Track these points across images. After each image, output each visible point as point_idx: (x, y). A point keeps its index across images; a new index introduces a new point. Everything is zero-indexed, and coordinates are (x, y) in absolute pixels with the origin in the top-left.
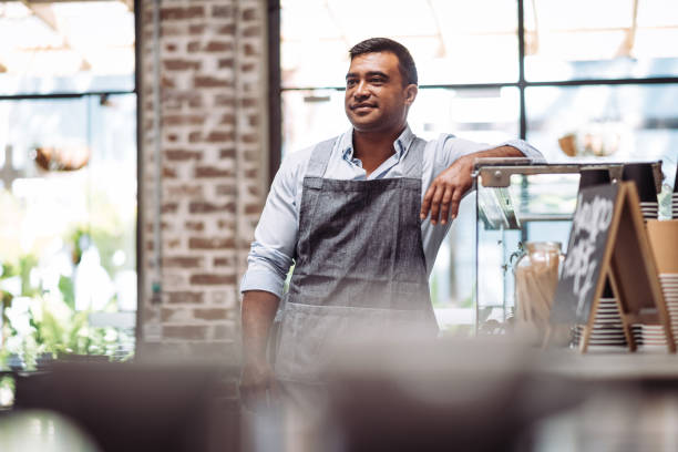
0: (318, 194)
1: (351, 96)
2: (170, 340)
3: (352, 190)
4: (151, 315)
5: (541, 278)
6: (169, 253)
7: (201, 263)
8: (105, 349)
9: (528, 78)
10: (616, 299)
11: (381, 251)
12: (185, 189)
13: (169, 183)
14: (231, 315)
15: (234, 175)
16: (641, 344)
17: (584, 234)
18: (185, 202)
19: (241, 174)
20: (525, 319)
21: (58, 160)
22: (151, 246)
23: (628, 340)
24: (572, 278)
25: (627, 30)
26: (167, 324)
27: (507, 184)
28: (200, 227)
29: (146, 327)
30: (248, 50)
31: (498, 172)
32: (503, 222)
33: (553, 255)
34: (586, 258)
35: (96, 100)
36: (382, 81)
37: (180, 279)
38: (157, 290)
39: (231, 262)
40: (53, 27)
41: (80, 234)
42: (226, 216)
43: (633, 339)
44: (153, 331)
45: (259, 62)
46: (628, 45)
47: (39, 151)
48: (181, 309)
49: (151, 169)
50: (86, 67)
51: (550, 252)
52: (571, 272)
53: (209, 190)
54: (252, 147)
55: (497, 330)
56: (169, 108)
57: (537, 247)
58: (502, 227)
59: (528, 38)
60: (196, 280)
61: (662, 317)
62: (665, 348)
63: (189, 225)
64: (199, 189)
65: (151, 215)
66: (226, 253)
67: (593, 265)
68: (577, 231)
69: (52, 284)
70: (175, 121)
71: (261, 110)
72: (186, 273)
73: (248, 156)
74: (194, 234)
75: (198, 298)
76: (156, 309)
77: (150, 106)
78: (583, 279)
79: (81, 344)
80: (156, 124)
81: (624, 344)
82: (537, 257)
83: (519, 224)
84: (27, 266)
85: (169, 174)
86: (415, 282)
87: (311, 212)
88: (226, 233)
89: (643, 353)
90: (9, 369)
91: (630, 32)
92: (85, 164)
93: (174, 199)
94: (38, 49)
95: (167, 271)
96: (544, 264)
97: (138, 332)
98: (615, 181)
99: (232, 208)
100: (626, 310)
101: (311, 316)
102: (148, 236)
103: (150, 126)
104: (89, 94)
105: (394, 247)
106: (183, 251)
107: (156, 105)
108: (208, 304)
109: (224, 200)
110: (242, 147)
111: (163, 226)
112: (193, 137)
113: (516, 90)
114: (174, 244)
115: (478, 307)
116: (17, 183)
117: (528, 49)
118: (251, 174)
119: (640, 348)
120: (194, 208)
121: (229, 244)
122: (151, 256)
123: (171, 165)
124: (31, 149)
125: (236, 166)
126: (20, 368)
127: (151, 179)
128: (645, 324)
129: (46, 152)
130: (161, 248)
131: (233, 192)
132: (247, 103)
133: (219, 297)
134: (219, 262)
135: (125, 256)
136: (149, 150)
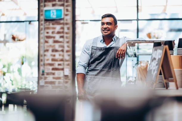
0: (95, 50)
1: (103, 28)
2: (47, 85)
3: (104, 50)
4: (42, 78)
5: (143, 70)
6: (46, 62)
7: (55, 65)
8: (29, 87)
9: (139, 18)
10: (163, 75)
11: (110, 64)
12: (50, 46)
13: (46, 44)
14: (62, 78)
15: (63, 43)
16: (169, 87)
17: (155, 59)
18: (50, 49)
19: (65, 42)
20: (139, 80)
21: (18, 38)
22: (42, 61)
23: (165, 86)
24: (151, 70)
25: (164, 6)
26: (46, 81)
27: (134, 46)
28: (54, 56)
29: (40, 81)
30: (67, 10)
31: (132, 43)
32: (133, 55)
33: (146, 64)
34: (155, 65)
35: (28, 23)
36: (110, 24)
37: (49, 69)
38: (43, 72)
39: (62, 65)
40: (17, 4)
41: (23, 57)
42: (61, 53)
43: (167, 86)
44: (42, 83)
45: (70, 13)
46: (165, 10)
47: (13, 36)
48: (49, 77)
49: (42, 41)
50: (25, 14)
51: (146, 63)
52: (151, 68)
53: (57, 46)
54: (68, 35)
55: (131, 83)
56: (46, 25)
57: (142, 62)
58: (132, 56)
59: (139, 8)
60: (53, 69)
61: (174, 80)
62: (175, 88)
63: (51, 55)
64: (54, 46)
65: (42, 52)
66: (61, 63)
67: (157, 67)
68: (153, 58)
69: (16, 70)
70: (48, 28)
71: (70, 26)
72: (51, 68)
73: (67, 38)
74: (53, 57)
75: (54, 74)
76: (43, 77)
77: (42, 25)
78: (154, 70)
79: (23, 86)
80: (43, 29)
81: (165, 87)
82: (142, 64)
83: (137, 56)
84: (9, 65)
85: (46, 42)
86: (117, 71)
87: (93, 55)
88: (61, 57)
89: (169, 89)
90: (5, 92)
91: (165, 7)
92: (25, 39)
93: (48, 48)
94: (13, 9)
95: (46, 67)
96: (144, 66)
97: (38, 83)
98: (162, 45)
99: (63, 51)
100: (165, 78)
101: (92, 79)
102: (41, 58)
103: (42, 29)
104: (26, 21)
105: (113, 63)
106: (50, 62)
107: (43, 24)
108: (56, 76)
109: (60, 49)
110: (65, 35)
111: (45, 55)
112: (53, 33)
113: (136, 21)
114: (48, 60)
115: (127, 77)
116: (7, 44)
117: (139, 11)
118: (68, 42)
119: (168, 88)
120: (53, 51)
121: (62, 60)
122: (42, 63)
123: (47, 40)
124: (11, 35)
125: (64, 40)
126: (8, 91)
127: (42, 43)
128: (170, 82)
129: (15, 36)
130: (44, 61)
131: (63, 47)
132: (67, 24)
133: (59, 74)
134: (59, 65)
135: (35, 63)
136: (41, 36)
